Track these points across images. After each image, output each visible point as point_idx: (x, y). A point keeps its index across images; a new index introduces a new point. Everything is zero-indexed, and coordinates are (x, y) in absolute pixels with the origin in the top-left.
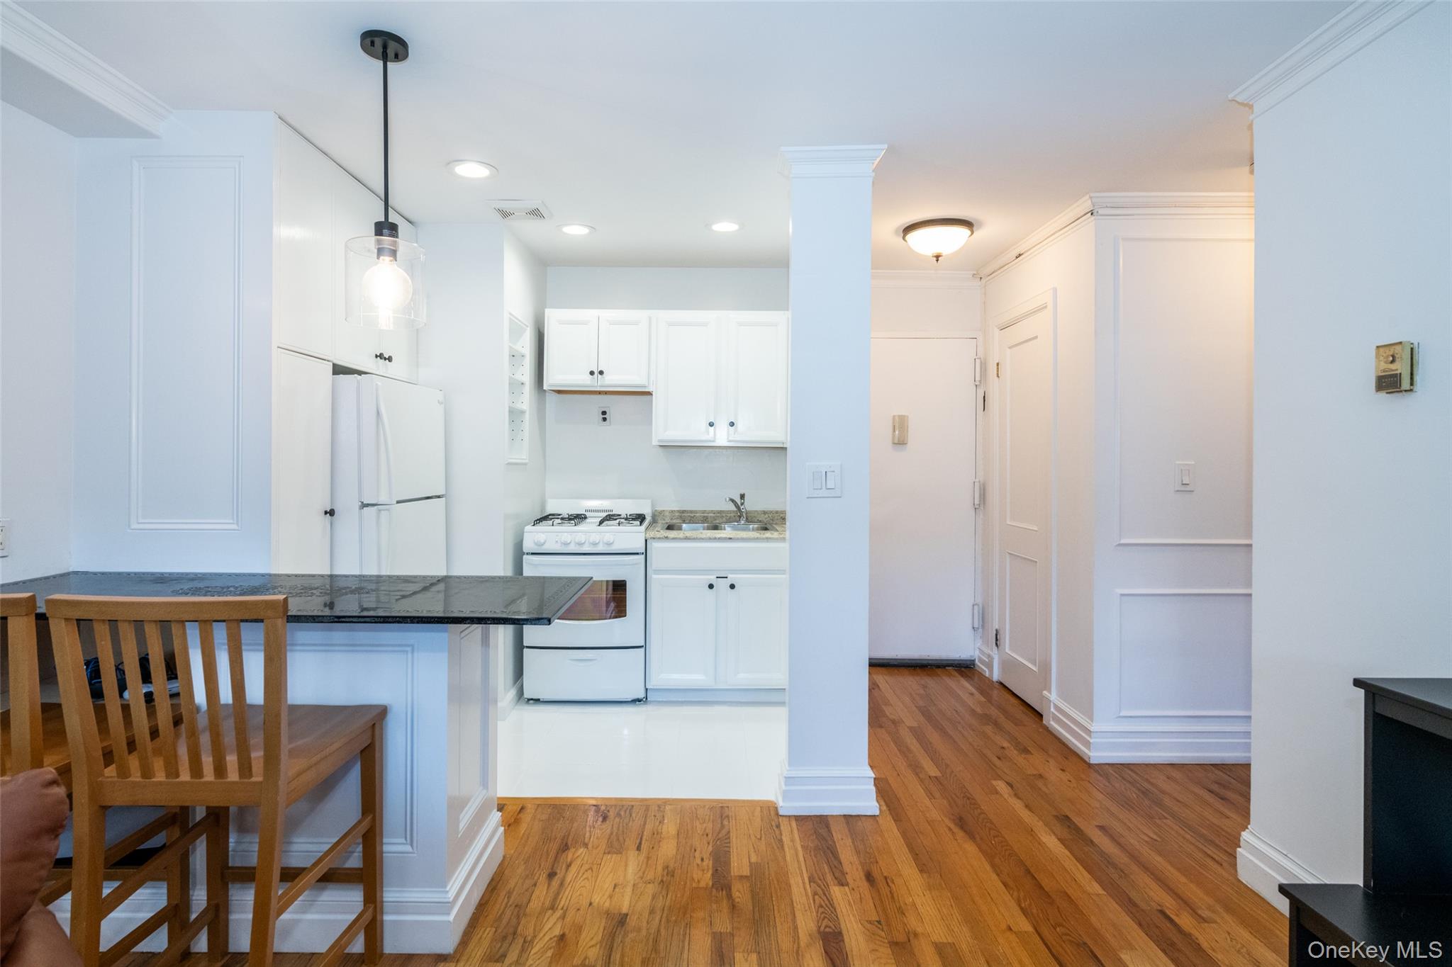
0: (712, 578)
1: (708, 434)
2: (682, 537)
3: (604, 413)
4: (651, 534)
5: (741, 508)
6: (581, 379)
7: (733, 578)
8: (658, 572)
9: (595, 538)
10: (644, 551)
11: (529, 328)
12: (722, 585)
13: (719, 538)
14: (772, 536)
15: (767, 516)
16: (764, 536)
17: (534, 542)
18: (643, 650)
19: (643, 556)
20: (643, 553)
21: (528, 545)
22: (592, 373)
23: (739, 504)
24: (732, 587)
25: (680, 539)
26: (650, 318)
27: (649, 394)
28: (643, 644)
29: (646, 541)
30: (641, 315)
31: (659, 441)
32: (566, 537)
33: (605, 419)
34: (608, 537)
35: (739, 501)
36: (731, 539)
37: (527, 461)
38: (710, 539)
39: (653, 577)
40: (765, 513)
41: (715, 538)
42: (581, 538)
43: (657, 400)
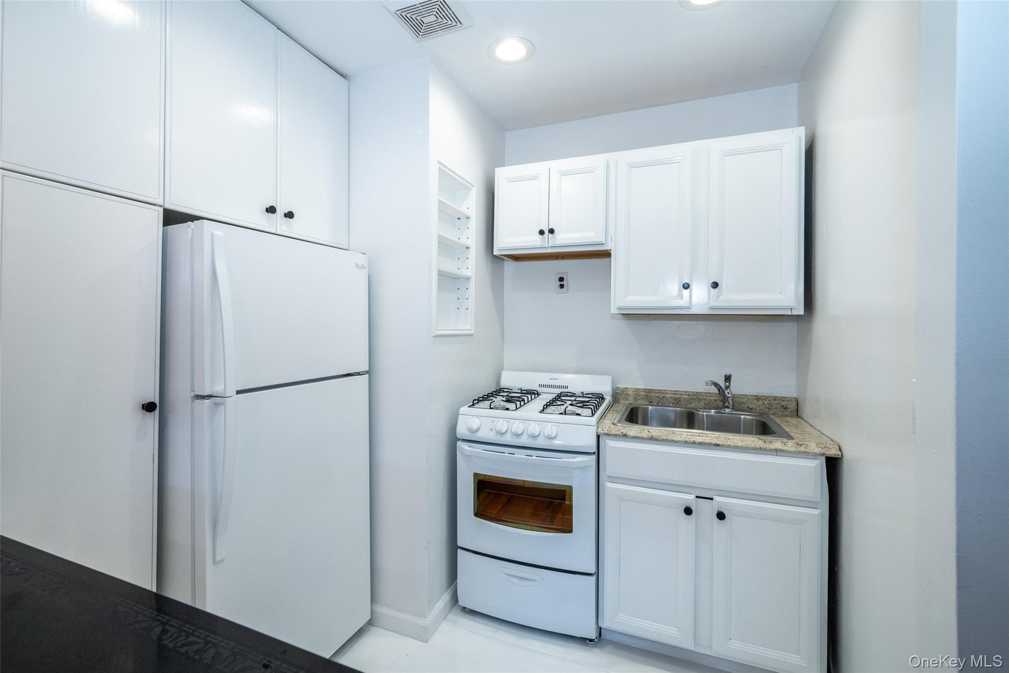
0: (689, 498)
1: (682, 299)
2: (646, 436)
3: (561, 279)
4: (608, 425)
5: (726, 392)
6: (529, 241)
7: (720, 502)
8: (613, 479)
9: (534, 428)
10: (594, 450)
11: (475, 188)
12: (706, 510)
13: (700, 443)
14: (785, 448)
15: (760, 403)
16: (772, 447)
17: (467, 428)
18: (594, 578)
19: (594, 457)
20: (594, 453)
21: (462, 430)
22: (542, 232)
23: (724, 388)
24: (721, 516)
25: (643, 438)
26: (608, 163)
27: (607, 254)
28: (593, 570)
29: (598, 437)
30: (597, 161)
31: (619, 309)
32: (502, 425)
33: (562, 286)
34: (550, 430)
35: (722, 384)
36: (718, 445)
37: (472, 332)
38: (686, 442)
39: (608, 486)
40: (758, 398)
41: (694, 443)
42: (518, 427)
43: (617, 262)
